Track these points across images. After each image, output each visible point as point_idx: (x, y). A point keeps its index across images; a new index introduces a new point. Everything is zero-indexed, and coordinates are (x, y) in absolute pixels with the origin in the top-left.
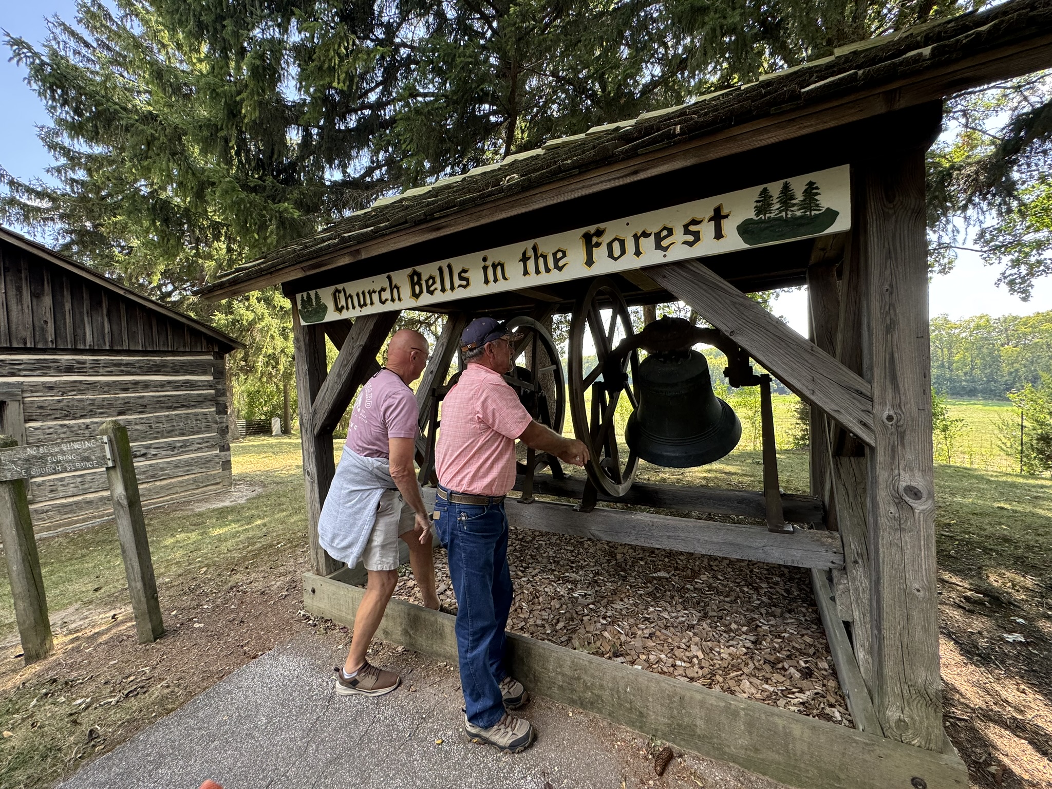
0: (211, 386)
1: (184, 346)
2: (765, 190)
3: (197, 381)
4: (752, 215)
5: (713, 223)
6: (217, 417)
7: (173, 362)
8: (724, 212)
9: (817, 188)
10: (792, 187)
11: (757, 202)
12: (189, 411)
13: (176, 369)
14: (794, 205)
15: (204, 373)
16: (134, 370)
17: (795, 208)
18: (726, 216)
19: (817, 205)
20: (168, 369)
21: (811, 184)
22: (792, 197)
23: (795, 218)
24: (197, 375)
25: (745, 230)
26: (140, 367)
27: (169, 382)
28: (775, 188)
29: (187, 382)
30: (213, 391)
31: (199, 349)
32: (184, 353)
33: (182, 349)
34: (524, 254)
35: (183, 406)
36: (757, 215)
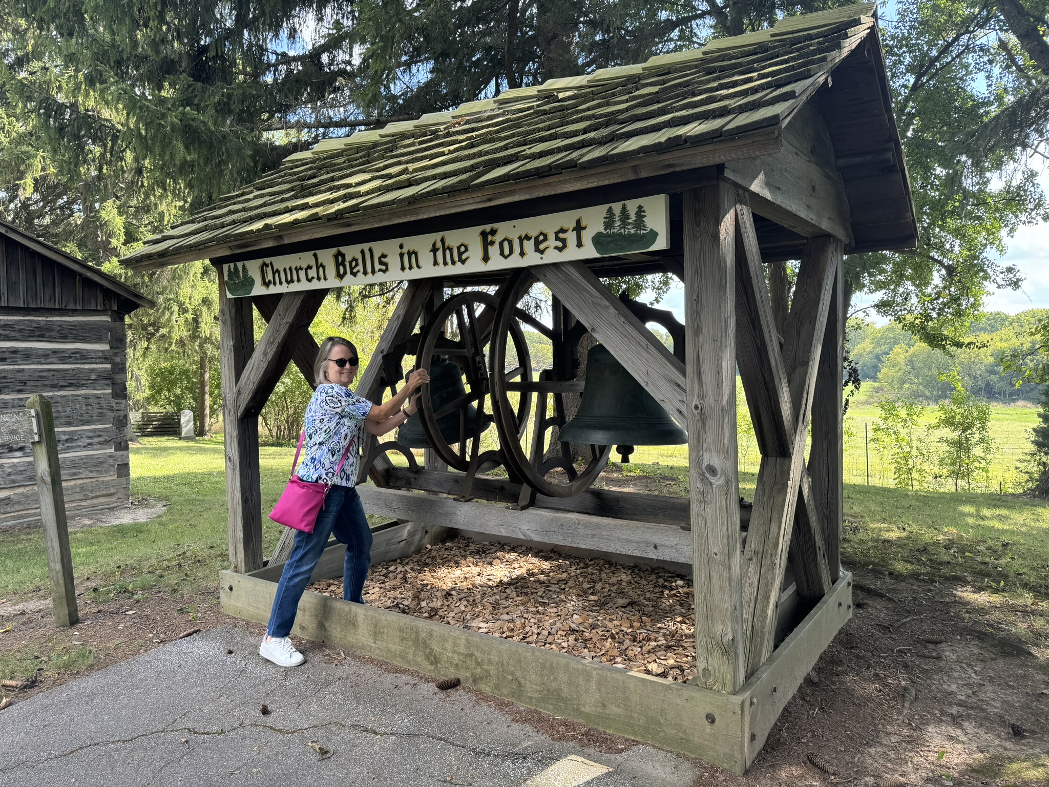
0: (106, 358)
1: (75, 303)
2: (610, 208)
3: (88, 351)
4: (601, 229)
5: (575, 232)
6: (113, 402)
7: (61, 325)
8: (583, 224)
9: (644, 211)
10: (628, 208)
11: (605, 218)
12: (79, 392)
13: (65, 334)
14: (629, 224)
15: (99, 340)
16: (13, 334)
17: (630, 227)
18: (585, 228)
19: (644, 226)
20: (54, 334)
21: (640, 207)
22: (628, 218)
23: (630, 235)
24: (90, 342)
25: (598, 241)
26: (20, 331)
27: (55, 352)
28: (617, 207)
29: (77, 352)
30: (109, 366)
31: (93, 307)
32: (74, 312)
33: (71, 306)
34: (434, 245)
35: (71, 385)
36: (605, 229)
